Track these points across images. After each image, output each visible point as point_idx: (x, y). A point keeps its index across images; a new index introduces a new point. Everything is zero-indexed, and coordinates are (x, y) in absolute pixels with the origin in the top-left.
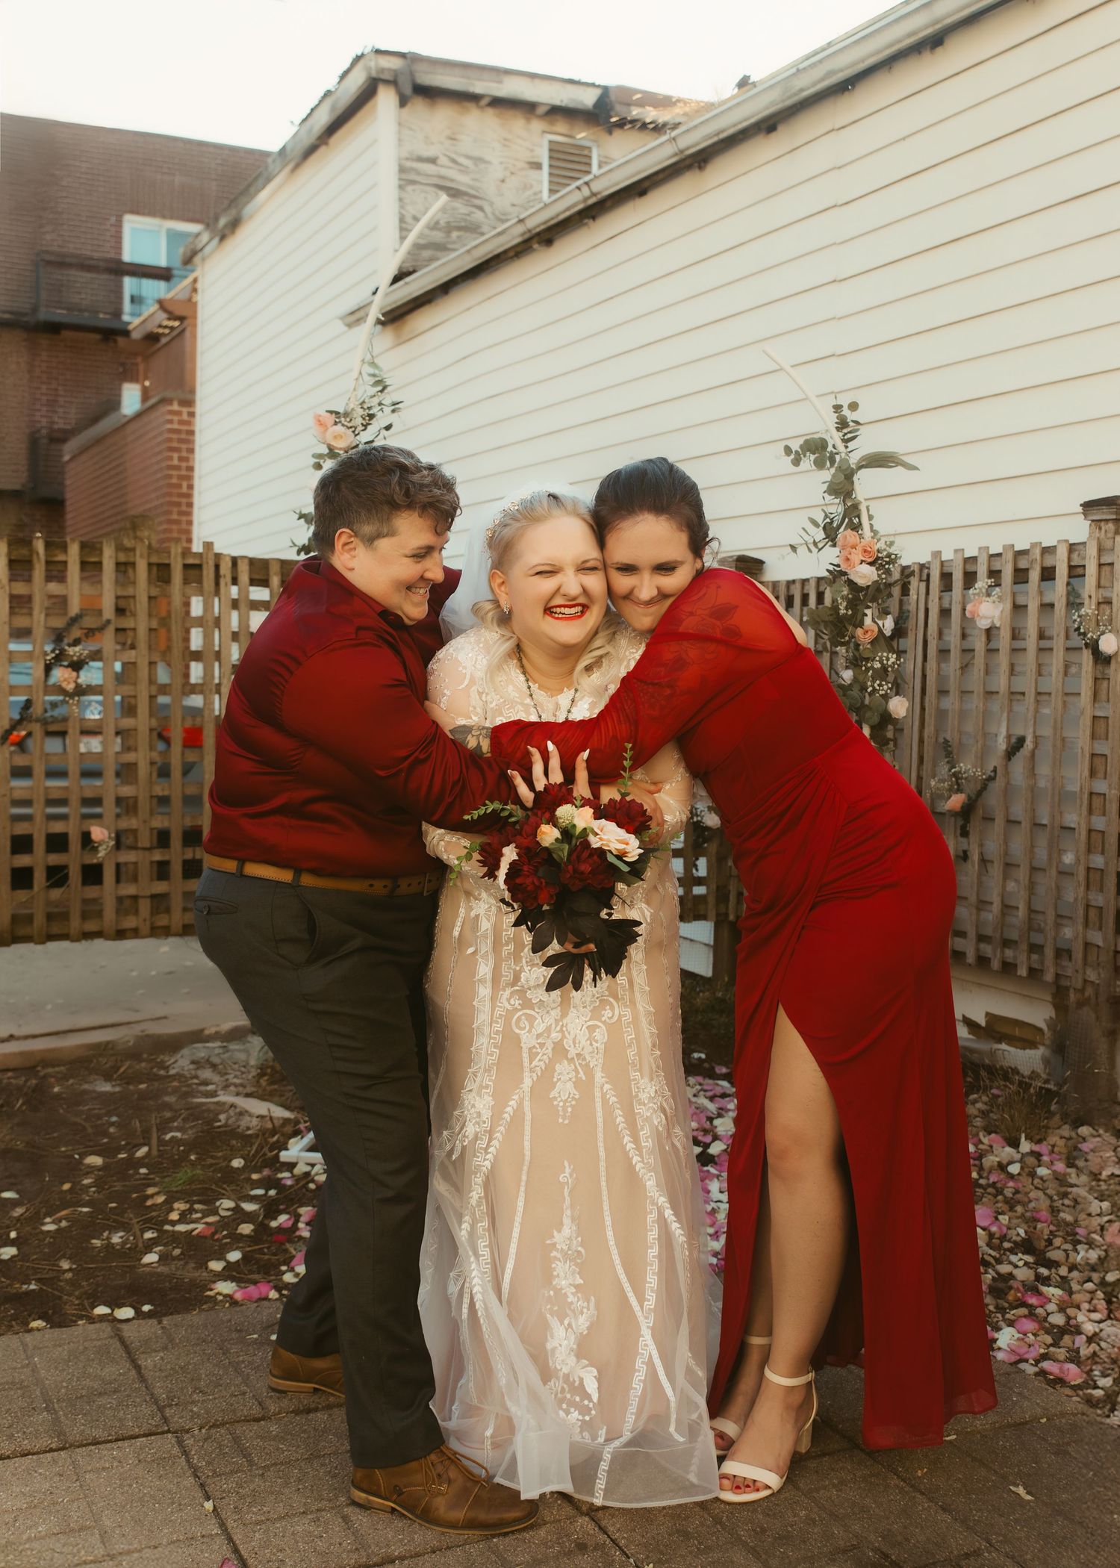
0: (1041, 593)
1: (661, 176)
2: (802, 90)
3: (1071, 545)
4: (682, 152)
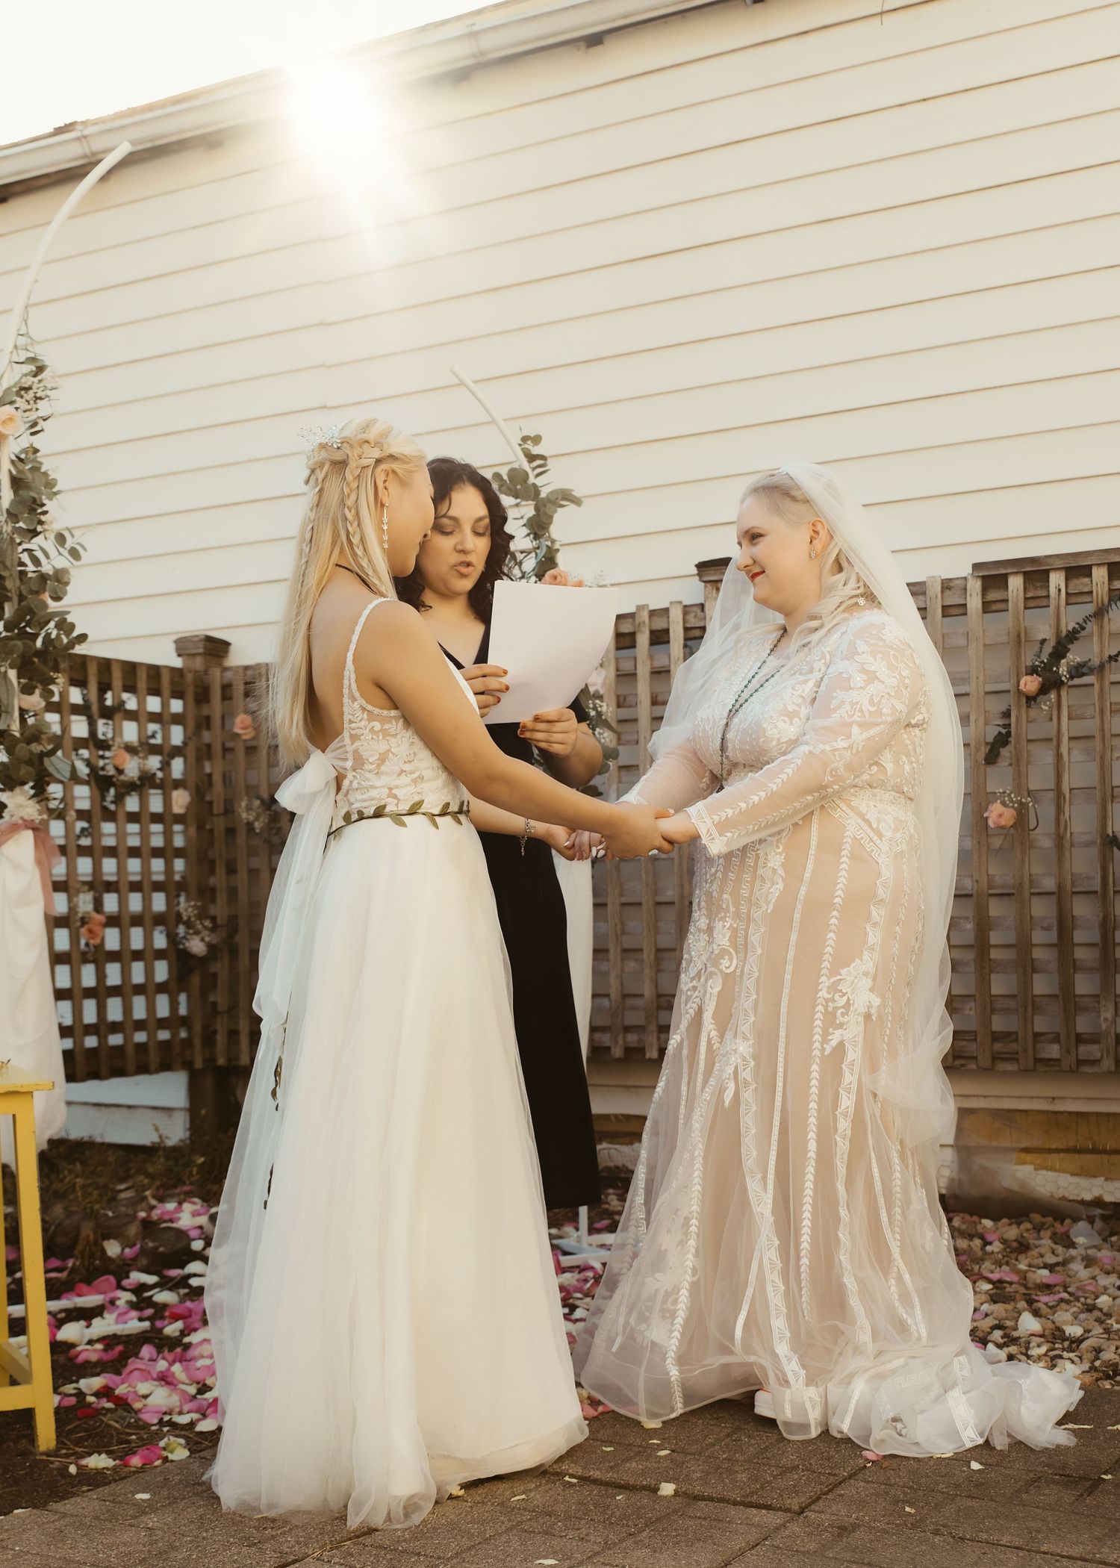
0: (651, 657)
3: (685, 606)
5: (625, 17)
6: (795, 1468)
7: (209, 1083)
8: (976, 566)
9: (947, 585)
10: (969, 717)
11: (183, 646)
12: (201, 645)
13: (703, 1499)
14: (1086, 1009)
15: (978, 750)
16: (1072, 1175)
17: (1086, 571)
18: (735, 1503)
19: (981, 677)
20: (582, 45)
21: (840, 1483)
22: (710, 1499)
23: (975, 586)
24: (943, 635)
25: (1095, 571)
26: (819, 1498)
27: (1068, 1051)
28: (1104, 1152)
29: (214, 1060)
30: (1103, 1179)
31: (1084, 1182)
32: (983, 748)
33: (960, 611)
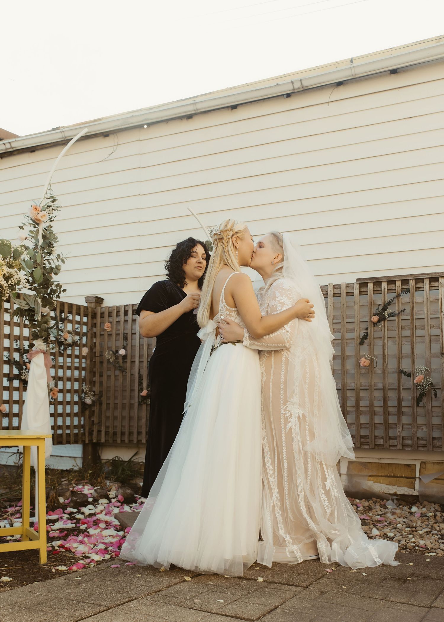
1: (48, 146)
2: (132, 123)
4: (66, 137)
5: (245, 100)
6: (303, 574)
7: (90, 449)
8: (357, 280)
9: (347, 286)
10: (354, 329)
11: (87, 299)
12: (94, 299)
13: (273, 583)
14: (392, 428)
15: (357, 340)
16: (386, 485)
17: (394, 282)
18: (284, 584)
19: (359, 316)
20: (230, 109)
21: (319, 579)
22: (275, 583)
23: (357, 286)
24: (346, 302)
25: (397, 282)
26: (312, 583)
27: (386, 442)
28: (397, 477)
29: (92, 440)
30: (397, 486)
31: (390, 487)
32: (359, 339)
33: (352, 294)
